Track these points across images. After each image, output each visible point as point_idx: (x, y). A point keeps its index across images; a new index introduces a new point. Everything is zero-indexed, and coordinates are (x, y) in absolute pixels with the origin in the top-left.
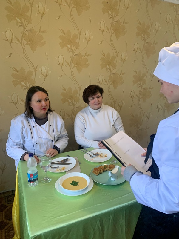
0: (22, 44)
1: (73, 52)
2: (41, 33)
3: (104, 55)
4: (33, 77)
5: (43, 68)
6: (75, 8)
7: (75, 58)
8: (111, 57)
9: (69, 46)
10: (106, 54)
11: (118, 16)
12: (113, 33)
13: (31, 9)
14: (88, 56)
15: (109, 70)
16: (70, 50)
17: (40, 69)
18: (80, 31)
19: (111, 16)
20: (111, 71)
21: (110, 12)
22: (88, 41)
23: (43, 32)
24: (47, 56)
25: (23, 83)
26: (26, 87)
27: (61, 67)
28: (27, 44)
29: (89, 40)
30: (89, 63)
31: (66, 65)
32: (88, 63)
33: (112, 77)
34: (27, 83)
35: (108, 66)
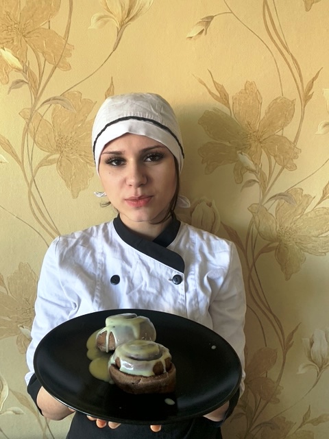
28: (45, 162)
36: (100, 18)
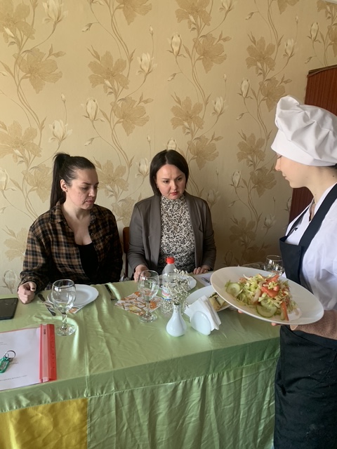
0: (14, 78)
1: (116, 93)
2: (52, 57)
3: (179, 102)
4: (36, 141)
5: (57, 123)
6: (122, 10)
7: (120, 106)
8: (192, 107)
9: (108, 82)
10: (182, 101)
11: (209, 25)
12: (199, 59)
13: (34, 11)
14: (146, 102)
15: (188, 131)
16: (110, 90)
17: (51, 126)
18: (130, 53)
19: (193, 26)
20: (192, 133)
21: (192, 18)
22: (147, 74)
23: (58, 55)
24: (64, 102)
25: (17, 152)
26: (22, 159)
27: (92, 122)
29: (149, 72)
30: (148, 116)
31: (102, 119)
32: (145, 116)
33: (195, 144)
34: (26, 151)
35: (186, 124)
36: (46, 20)
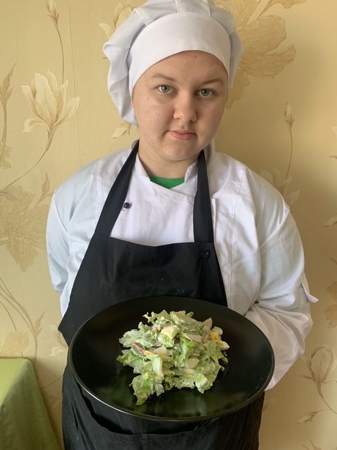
17: (26, 90)
24: (56, 19)
